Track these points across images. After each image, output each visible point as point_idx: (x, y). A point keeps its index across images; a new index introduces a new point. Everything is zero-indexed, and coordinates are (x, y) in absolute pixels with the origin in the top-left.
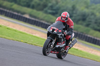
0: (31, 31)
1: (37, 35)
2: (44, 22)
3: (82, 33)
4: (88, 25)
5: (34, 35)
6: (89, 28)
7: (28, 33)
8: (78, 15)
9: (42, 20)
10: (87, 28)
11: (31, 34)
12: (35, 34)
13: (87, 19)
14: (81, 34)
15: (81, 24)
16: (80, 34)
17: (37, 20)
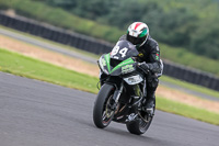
0: (18, 45)
1: (33, 55)
2: (46, 25)
5: (26, 55)
7: (13, 51)
8: (124, 10)
9: (42, 20)
11: (20, 54)
12: (29, 52)
17: (32, 21)
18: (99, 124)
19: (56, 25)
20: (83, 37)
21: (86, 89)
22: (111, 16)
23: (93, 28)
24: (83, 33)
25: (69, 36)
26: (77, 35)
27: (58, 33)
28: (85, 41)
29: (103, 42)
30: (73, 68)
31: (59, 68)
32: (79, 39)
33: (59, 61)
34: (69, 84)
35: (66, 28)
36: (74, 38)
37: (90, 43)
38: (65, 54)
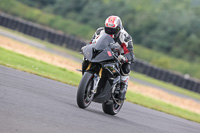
3: (75, 35)
4: (85, 21)
6: (87, 27)
10: (82, 27)
13: (86, 9)
14: (72, 38)
15: (74, 19)
16: (69, 39)
19: (6, 12)
20: (30, 24)
21: (34, 72)
22: (57, 6)
23: (39, 16)
24: (30, 20)
25: (17, 23)
26: (25, 22)
27: (8, 20)
28: (32, 27)
29: (48, 29)
30: (21, 52)
31: (9, 52)
32: (27, 26)
33: (9, 45)
34: (19, 67)
35: (15, 15)
36: (22, 24)
37: (37, 29)
38: (14, 39)
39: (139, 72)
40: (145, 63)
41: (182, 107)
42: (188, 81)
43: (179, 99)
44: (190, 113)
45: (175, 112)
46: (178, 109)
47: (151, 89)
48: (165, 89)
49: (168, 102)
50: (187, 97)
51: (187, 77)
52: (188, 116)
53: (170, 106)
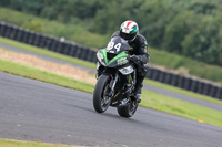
18: (98, 109)
39: (9, 37)
40: (15, 27)
41: (58, 73)
42: (64, 45)
43: (54, 64)
44: (67, 80)
45: (51, 79)
46: (53, 76)
47: (23, 56)
48: (38, 55)
49: (42, 69)
50: (65, 62)
51: (63, 40)
52: (64, 83)
53: (44, 73)
